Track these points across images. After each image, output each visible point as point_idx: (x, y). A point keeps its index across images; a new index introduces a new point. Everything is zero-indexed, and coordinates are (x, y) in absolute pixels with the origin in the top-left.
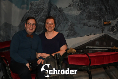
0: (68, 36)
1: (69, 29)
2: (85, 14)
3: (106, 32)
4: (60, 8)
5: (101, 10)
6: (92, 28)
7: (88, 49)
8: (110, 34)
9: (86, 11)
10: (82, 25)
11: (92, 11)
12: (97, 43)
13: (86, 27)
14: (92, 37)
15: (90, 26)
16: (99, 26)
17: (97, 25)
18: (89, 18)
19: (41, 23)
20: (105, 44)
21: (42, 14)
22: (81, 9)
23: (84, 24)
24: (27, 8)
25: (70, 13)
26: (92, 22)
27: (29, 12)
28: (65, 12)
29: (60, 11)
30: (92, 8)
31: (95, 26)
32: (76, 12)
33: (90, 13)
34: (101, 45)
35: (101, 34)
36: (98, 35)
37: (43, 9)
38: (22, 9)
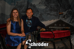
1: (39, 17)
2: (48, 8)
3: (61, 18)
4: (34, 5)
5: (58, 6)
6: (52, 16)
7: (50, 28)
8: (63, 19)
9: (49, 6)
10: (47, 14)
11: (52, 7)
12: (55, 25)
13: (49, 16)
15: (52, 15)
16: (56, 15)
17: (55, 14)
18: (51, 10)
19: (23, 13)
20: (60, 25)
21: (23, 8)
22: (46, 5)
23: (48, 14)
24: (14, 5)
25: (40, 7)
26: (53, 13)
27: (15, 7)
28: (37, 7)
29: (34, 6)
30: (53, 5)
31: (54, 15)
32: (43, 7)
33: (51, 7)
34: (58, 26)
35: (58, 20)
36: (56, 21)
37: (24, 5)
38: (12, 5)
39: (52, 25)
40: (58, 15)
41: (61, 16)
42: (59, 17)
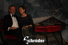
0: (34, 17)
1: (34, 14)
2: (42, 6)
3: (53, 15)
7: (44, 24)
11: (46, 5)
12: (48, 21)
13: (43, 13)
14: (46, 18)
15: (45, 12)
18: (45, 8)
20: (52, 21)
22: (41, 4)
23: (42, 11)
25: (35, 5)
26: (46, 10)
27: (13, 4)
29: (29, 4)
30: (46, 3)
31: (47, 12)
32: (38, 5)
40: (50, 12)
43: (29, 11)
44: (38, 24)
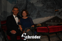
0: (37, 17)
1: (37, 14)
2: (45, 6)
7: (47, 24)
9: (46, 4)
11: (49, 5)
12: (52, 21)
13: (46, 13)
14: (49, 18)
15: (48, 12)
16: (52, 12)
18: (47, 8)
20: (56, 21)
21: (23, 6)
22: (43, 3)
23: (45, 11)
25: (37, 5)
26: (49, 10)
27: (16, 5)
30: (49, 3)
31: (50, 12)
32: (40, 5)
35: (54, 16)
36: (52, 17)
37: (23, 4)
39: (49, 21)
40: (54, 12)
41: (57, 13)
42: (55, 13)
43: (32, 11)
44: (40, 25)
